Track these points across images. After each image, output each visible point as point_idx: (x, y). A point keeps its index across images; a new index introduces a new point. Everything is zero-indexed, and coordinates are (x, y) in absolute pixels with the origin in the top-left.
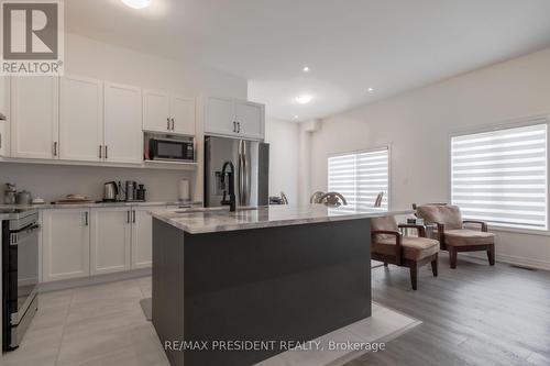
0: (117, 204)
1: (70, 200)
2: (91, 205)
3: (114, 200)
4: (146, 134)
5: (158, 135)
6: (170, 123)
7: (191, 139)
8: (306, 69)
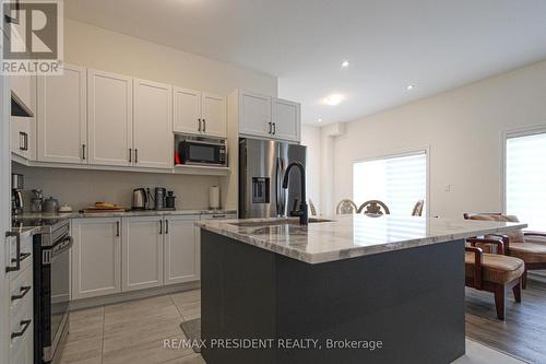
0: (147, 213)
1: (99, 208)
2: (122, 214)
3: (143, 209)
4: (176, 136)
5: (189, 138)
6: (202, 123)
7: (222, 141)
8: (345, 64)
